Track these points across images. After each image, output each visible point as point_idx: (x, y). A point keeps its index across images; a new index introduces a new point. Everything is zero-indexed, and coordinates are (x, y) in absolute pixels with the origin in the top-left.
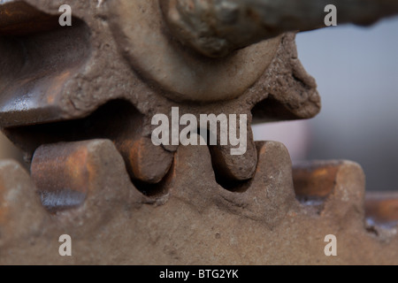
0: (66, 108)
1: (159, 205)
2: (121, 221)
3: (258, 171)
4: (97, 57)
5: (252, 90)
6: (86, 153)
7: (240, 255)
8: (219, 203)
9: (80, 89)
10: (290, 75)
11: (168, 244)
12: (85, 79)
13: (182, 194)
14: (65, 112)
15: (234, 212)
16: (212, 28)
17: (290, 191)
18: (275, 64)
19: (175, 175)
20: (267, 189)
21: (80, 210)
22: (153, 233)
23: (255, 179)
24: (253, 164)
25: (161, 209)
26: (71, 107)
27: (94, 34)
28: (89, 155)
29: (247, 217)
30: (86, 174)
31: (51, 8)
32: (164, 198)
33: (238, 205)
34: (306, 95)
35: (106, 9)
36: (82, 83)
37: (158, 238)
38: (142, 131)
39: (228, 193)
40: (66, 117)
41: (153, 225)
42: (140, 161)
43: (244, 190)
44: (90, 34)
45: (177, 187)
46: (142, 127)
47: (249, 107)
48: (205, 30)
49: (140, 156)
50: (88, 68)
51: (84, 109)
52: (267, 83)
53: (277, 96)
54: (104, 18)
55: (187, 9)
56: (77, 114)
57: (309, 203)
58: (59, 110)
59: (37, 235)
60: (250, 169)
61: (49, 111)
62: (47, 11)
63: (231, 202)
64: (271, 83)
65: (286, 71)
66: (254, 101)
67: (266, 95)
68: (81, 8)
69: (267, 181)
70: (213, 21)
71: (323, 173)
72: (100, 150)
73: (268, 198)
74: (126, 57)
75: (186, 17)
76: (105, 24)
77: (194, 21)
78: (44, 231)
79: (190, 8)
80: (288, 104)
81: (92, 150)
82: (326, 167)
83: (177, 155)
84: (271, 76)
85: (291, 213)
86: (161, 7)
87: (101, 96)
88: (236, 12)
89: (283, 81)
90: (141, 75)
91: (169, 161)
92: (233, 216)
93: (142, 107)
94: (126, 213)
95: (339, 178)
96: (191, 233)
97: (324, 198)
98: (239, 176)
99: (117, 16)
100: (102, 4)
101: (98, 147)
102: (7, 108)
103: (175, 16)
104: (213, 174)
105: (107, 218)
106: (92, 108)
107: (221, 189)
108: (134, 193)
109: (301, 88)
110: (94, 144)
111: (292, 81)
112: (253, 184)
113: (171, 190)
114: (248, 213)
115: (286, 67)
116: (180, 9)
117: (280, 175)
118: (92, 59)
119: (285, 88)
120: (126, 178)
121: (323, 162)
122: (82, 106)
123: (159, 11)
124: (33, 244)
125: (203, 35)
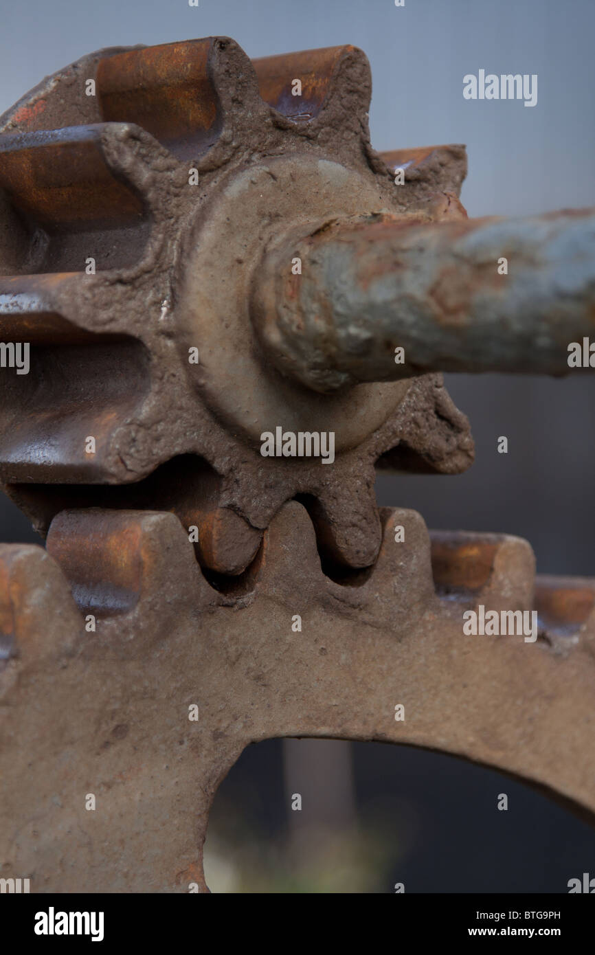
0: (113, 470)
1: (241, 608)
2: (187, 632)
3: (383, 554)
4: (159, 392)
5: (377, 436)
6: (139, 533)
7: (354, 679)
8: (326, 604)
9: (134, 440)
10: (432, 411)
11: (252, 665)
12: (141, 425)
13: (274, 591)
14: (113, 475)
15: (347, 616)
16: (330, 357)
17: (428, 583)
18: (410, 395)
19: (264, 563)
20: (395, 581)
21: (130, 617)
22: (232, 649)
23: (379, 566)
24: (375, 546)
25: (243, 614)
26: (122, 467)
27: (155, 360)
28: (144, 537)
29: (365, 623)
30: (139, 564)
31: (96, 323)
32: (248, 597)
33: (353, 607)
34: (454, 441)
35: (173, 323)
36: (137, 431)
37: (239, 657)
38: (219, 499)
39: (339, 589)
40: (114, 481)
41: (231, 639)
42: (215, 544)
43: (361, 583)
44: (149, 359)
45: (268, 582)
46: (219, 493)
47: (372, 460)
48: (319, 360)
49: (215, 537)
50: (145, 410)
51: (140, 470)
52: (398, 424)
53: (412, 443)
54: (169, 335)
55: (294, 329)
56: (129, 477)
57: (452, 598)
58: (103, 472)
59: (70, 655)
60: (371, 553)
61: (86, 470)
62: (91, 329)
63: (344, 601)
64: (405, 424)
65: (426, 406)
66: (379, 451)
67: (396, 441)
68: (137, 321)
69: (395, 569)
70: (334, 349)
71: (474, 552)
72: (160, 529)
73: (396, 594)
74: (200, 393)
75: (292, 340)
76: (170, 343)
77: (303, 346)
78: (82, 648)
79: (298, 327)
80: (428, 455)
81: (148, 529)
82: (477, 543)
83: (267, 534)
84: (404, 414)
85: (428, 616)
86: (252, 319)
87: (163, 450)
88: (369, 342)
89: (422, 421)
90: (220, 418)
91: (256, 543)
92: (346, 623)
93: (221, 465)
94: (194, 621)
95: (498, 562)
96: (285, 647)
97: (475, 593)
98: (355, 562)
99: (190, 333)
100: (167, 314)
101: (157, 524)
102: (16, 457)
103: (274, 336)
104: (318, 562)
105: (168, 628)
106: (151, 468)
107: (329, 582)
108: (206, 591)
109: (448, 431)
110: (152, 520)
111: (434, 420)
112: (375, 574)
113: (258, 585)
114: (366, 617)
115: (427, 399)
116: (282, 327)
117: (414, 561)
118: (151, 395)
119: (424, 431)
120: (195, 569)
121: (472, 535)
122: (136, 467)
123: (249, 324)
124: (65, 668)
125: (315, 366)
